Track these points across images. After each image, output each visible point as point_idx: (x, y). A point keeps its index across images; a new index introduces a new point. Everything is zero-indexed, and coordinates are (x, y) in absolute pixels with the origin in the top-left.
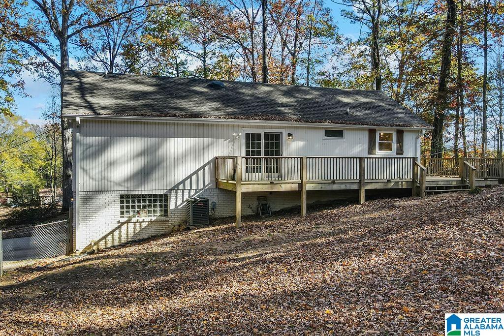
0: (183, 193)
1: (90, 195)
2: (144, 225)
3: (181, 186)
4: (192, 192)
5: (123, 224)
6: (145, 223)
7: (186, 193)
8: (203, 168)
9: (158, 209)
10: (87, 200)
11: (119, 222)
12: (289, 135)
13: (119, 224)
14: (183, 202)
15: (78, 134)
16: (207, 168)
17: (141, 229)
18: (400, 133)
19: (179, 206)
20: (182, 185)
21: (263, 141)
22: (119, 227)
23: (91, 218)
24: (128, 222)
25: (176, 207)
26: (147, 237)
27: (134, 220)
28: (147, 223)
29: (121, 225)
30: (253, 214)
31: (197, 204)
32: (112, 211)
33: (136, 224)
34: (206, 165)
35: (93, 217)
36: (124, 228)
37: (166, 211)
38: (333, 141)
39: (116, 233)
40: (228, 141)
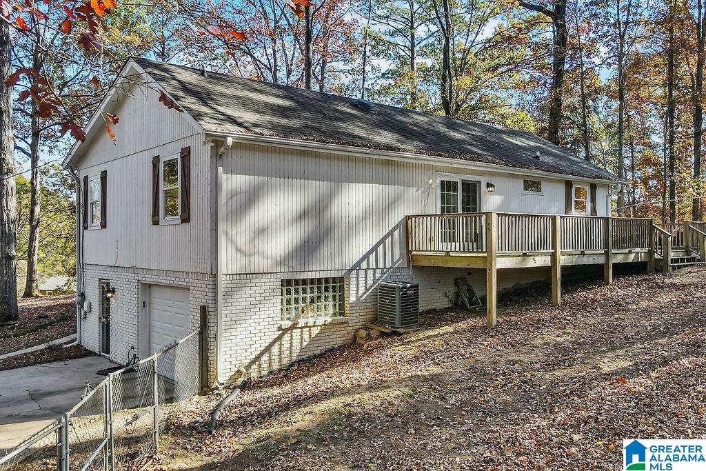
0: (366, 274)
1: (236, 282)
2: (315, 331)
3: (364, 265)
4: (378, 275)
5: (285, 331)
6: (316, 328)
7: (370, 275)
8: (391, 233)
9: (330, 303)
10: (232, 290)
11: (280, 328)
12: (489, 185)
13: (281, 332)
14: (367, 290)
15: (220, 169)
16: (396, 233)
17: (312, 340)
18: (593, 187)
19: (361, 296)
20: (365, 263)
21: (460, 193)
22: (279, 338)
23: (238, 322)
24: (294, 327)
25: (358, 298)
26: (319, 352)
27: (302, 322)
28: (319, 328)
29: (283, 334)
30: (450, 306)
31: (406, 291)
32: (271, 309)
33: (305, 330)
34: (394, 229)
35: (241, 322)
36: (286, 337)
37: (342, 307)
38: (531, 196)
39: (275, 349)
40: (420, 191)
